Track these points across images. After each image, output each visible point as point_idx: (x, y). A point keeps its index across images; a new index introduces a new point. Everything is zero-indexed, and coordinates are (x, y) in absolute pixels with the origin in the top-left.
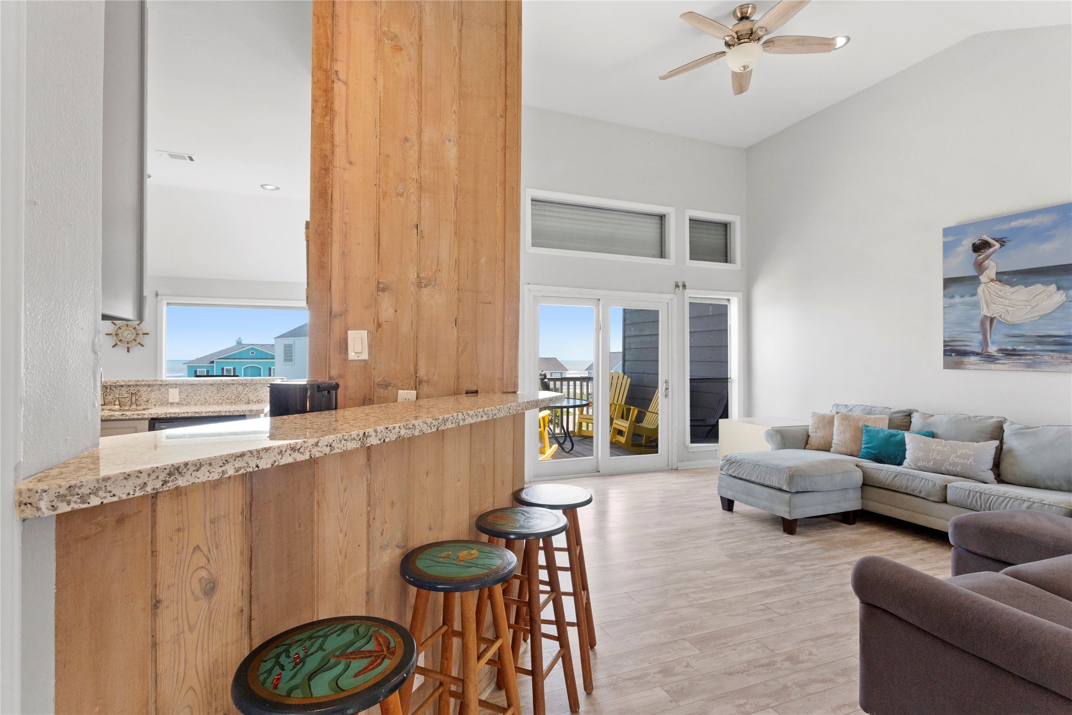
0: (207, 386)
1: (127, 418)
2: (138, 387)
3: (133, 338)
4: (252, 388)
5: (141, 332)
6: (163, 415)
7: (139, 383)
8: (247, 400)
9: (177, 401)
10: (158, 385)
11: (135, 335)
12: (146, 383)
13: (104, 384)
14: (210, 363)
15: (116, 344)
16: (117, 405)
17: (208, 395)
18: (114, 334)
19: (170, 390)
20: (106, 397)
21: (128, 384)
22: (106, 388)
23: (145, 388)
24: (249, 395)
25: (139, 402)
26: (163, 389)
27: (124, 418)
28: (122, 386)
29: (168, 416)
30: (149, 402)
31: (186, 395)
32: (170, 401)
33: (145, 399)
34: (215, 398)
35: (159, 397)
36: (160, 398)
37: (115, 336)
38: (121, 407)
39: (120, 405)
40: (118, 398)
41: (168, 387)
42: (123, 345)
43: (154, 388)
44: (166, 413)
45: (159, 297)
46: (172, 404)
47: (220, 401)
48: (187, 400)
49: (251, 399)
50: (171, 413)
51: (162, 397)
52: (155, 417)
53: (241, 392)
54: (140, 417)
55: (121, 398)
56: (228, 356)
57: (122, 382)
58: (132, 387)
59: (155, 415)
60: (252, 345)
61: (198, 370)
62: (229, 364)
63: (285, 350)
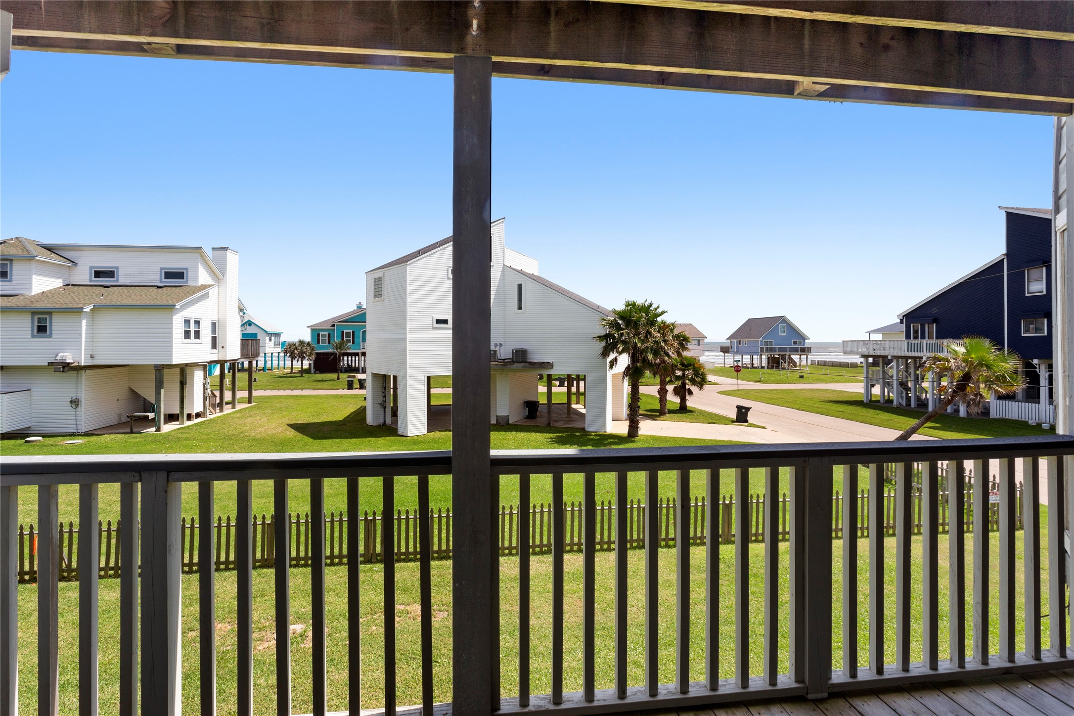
14: (332, 326)
56: (348, 319)
61: (321, 333)
62: (349, 327)
63: (375, 285)
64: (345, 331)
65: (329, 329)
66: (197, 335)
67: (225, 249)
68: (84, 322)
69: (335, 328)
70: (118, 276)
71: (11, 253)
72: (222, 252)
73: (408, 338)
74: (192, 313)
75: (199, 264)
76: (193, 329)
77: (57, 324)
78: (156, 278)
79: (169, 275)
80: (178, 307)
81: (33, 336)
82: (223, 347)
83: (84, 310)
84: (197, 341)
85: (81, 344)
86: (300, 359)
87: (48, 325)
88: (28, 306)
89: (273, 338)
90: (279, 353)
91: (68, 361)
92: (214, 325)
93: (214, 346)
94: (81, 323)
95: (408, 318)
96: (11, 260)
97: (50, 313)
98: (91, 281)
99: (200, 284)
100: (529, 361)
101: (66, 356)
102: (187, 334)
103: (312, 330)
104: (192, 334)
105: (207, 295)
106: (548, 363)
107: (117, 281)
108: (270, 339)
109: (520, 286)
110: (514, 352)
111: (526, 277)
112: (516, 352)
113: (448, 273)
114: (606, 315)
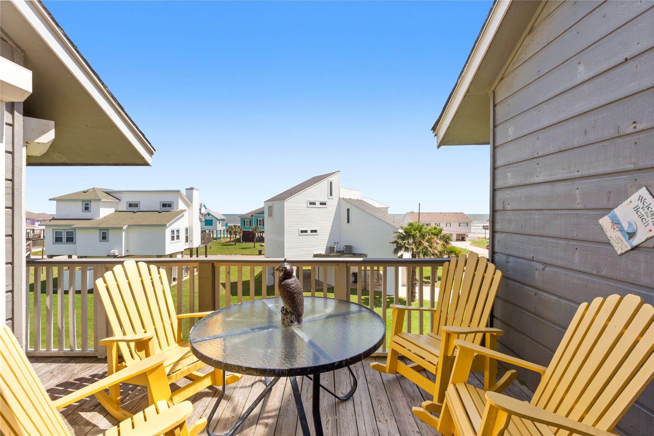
14: (251, 216)
56: (260, 212)
61: (246, 220)
62: (260, 217)
63: (269, 209)
64: (259, 219)
65: (250, 218)
66: (178, 237)
67: (192, 189)
68: (124, 234)
69: (253, 217)
70: (140, 206)
71: (90, 199)
72: (190, 191)
73: (285, 241)
74: (175, 227)
75: (179, 199)
76: (175, 235)
77: (111, 235)
78: (158, 207)
79: (164, 205)
80: (168, 225)
81: (100, 241)
82: (191, 241)
83: (123, 228)
84: (178, 240)
85: (122, 245)
86: (234, 235)
87: (107, 235)
88: (98, 226)
89: (221, 222)
90: (224, 230)
91: (116, 254)
92: (187, 229)
93: (187, 241)
94: (122, 234)
95: (285, 230)
96: (90, 201)
97: (108, 229)
98: (127, 209)
99: (179, 210)
100: (353, 252)
101: (115, 252)
102: (173, 238)
103: (241, 219)
104: (175, 237)
105: (183, 216)
106: (364, 254)
107: (140, 209)
108: (220, 223)
109: (348, 210)
110: (345, 248)
111: (352, 205)
112: (346, 248)
113: (307, 204)
114: (397, 228)
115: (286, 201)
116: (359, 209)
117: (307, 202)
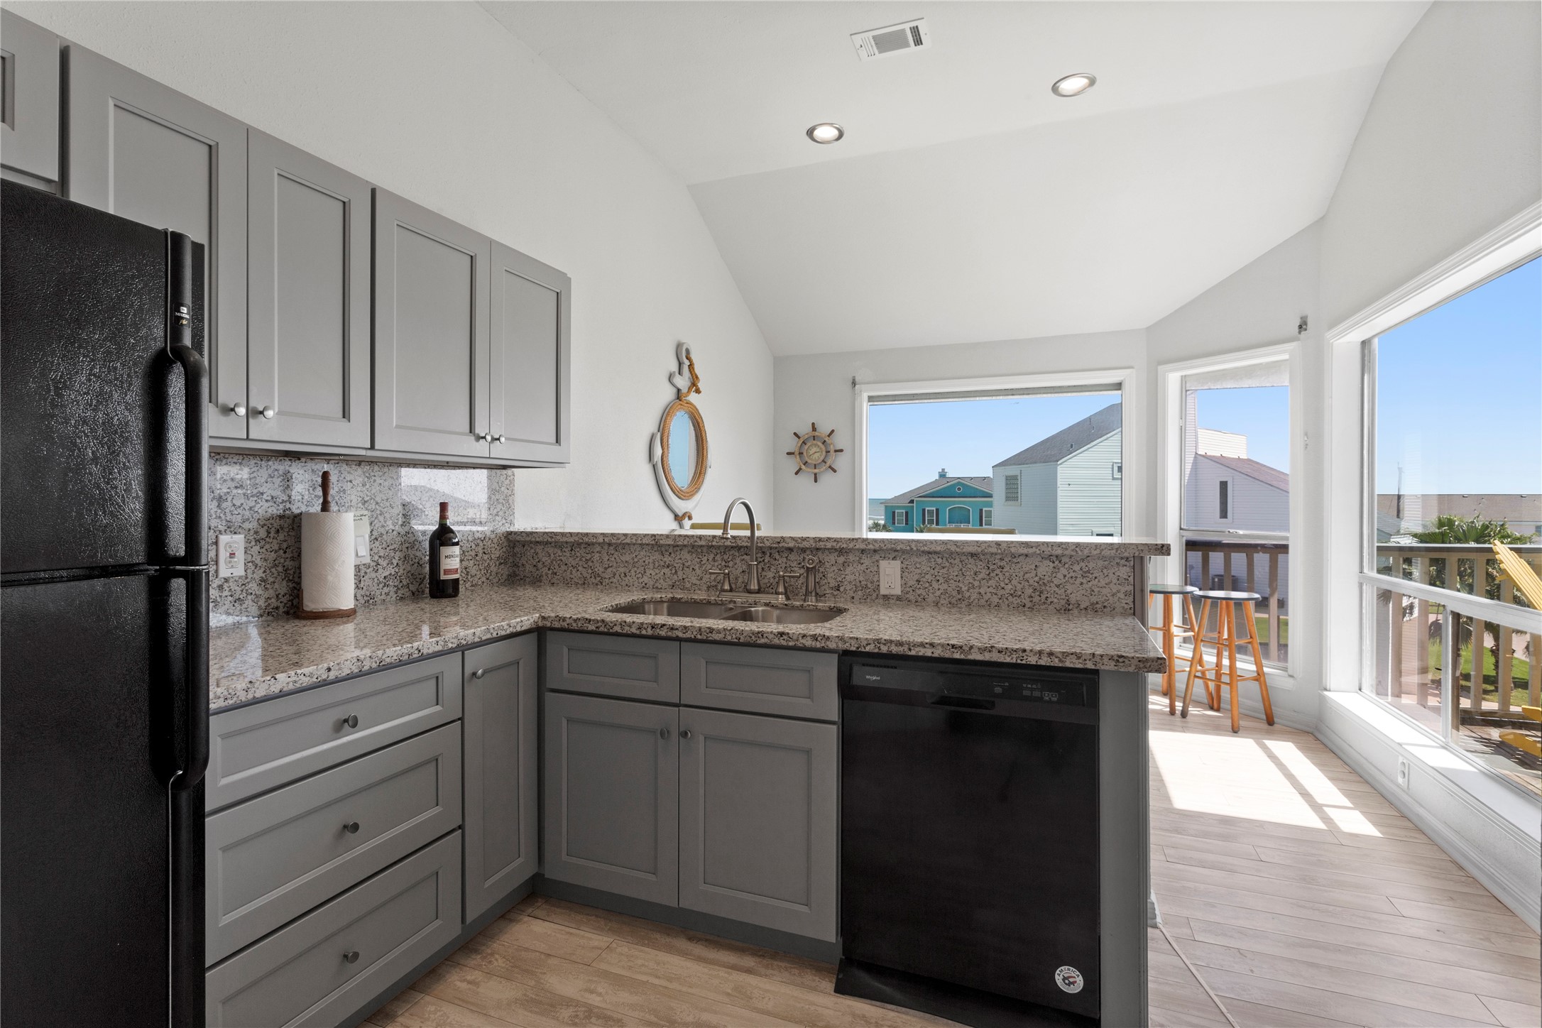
0: (964, 558)
1: (791, 644)
2: (820, 553)
3: (822, 458)
4: (1076, 568)
5: (832, 448)
6: (872, 646)
7: (821, 545)
8: (1063, 602)
9: (898, 591)
10: (858, 550)
11: (824, 453)
12: (834, 544)
13: (760, 545)
14: (909, 503)
15: (800, 469)
16: (781, 594)
17: (966, 582)
18: (797, 453)
19: (883, 564)
20: (764, 573)
21: (801, 546)
22: (763, 552)
23: (832, 558)
24: (1070, 588)
25: (823, 588)
26: (867, 561)
27: (784, 643)
28: (791, 550)
29: (884, 649)
30: (842, 589)
31: (916, 577)
32: (883, 591)
33: (833, 584)
34: (982, 591)
35: (861, 579)
36: (863, 583)
37: (798, 457)
38: (788, 598)
39: (786, 594)
40: (783, 576)
41: (877, 557)
42: (809, 470)
43: (851, 557)
44: (879, 641)
45: (857, 386)
46: (886, 597)
47: (995, 600)
48: (919, 592)
49: (1073, 599)
50: (891, 642)
51: (867, 580)
52: (854, 649)
53: (1047, 578)
54: (818, 645)
55: (789, 577)
56: (934, 492)
57: (790, 540)
58: (808, 552)
59: (853, 642)
60: (959, 478)
61: (896, 511)
62: (931, 504)
63: (1007, 484)
64: (927, 509)
65: (908, 506)
69: (914, 505)
103: (887, 508)
109: (1224, 485)
110: (1216, 580)
111: (1235, 472)
112: (1219, 580)
113: (1113, 471)
114: (1388, 534)
115: (1060, 464)
116: (1260, 483)
117: (1113, 465)
